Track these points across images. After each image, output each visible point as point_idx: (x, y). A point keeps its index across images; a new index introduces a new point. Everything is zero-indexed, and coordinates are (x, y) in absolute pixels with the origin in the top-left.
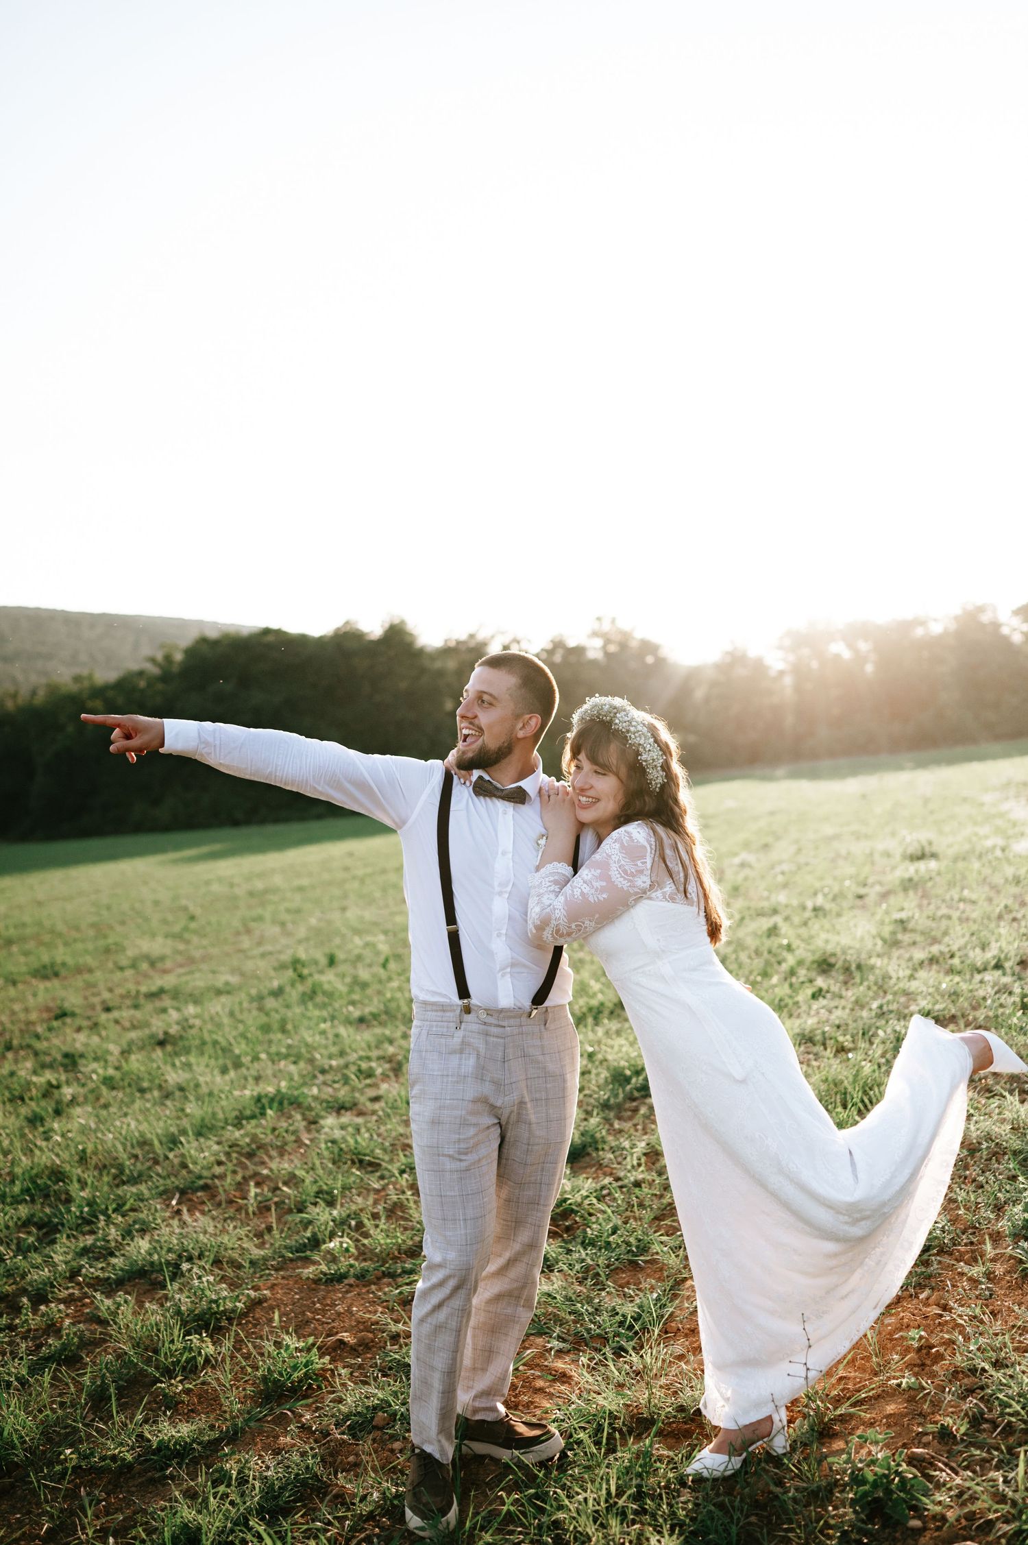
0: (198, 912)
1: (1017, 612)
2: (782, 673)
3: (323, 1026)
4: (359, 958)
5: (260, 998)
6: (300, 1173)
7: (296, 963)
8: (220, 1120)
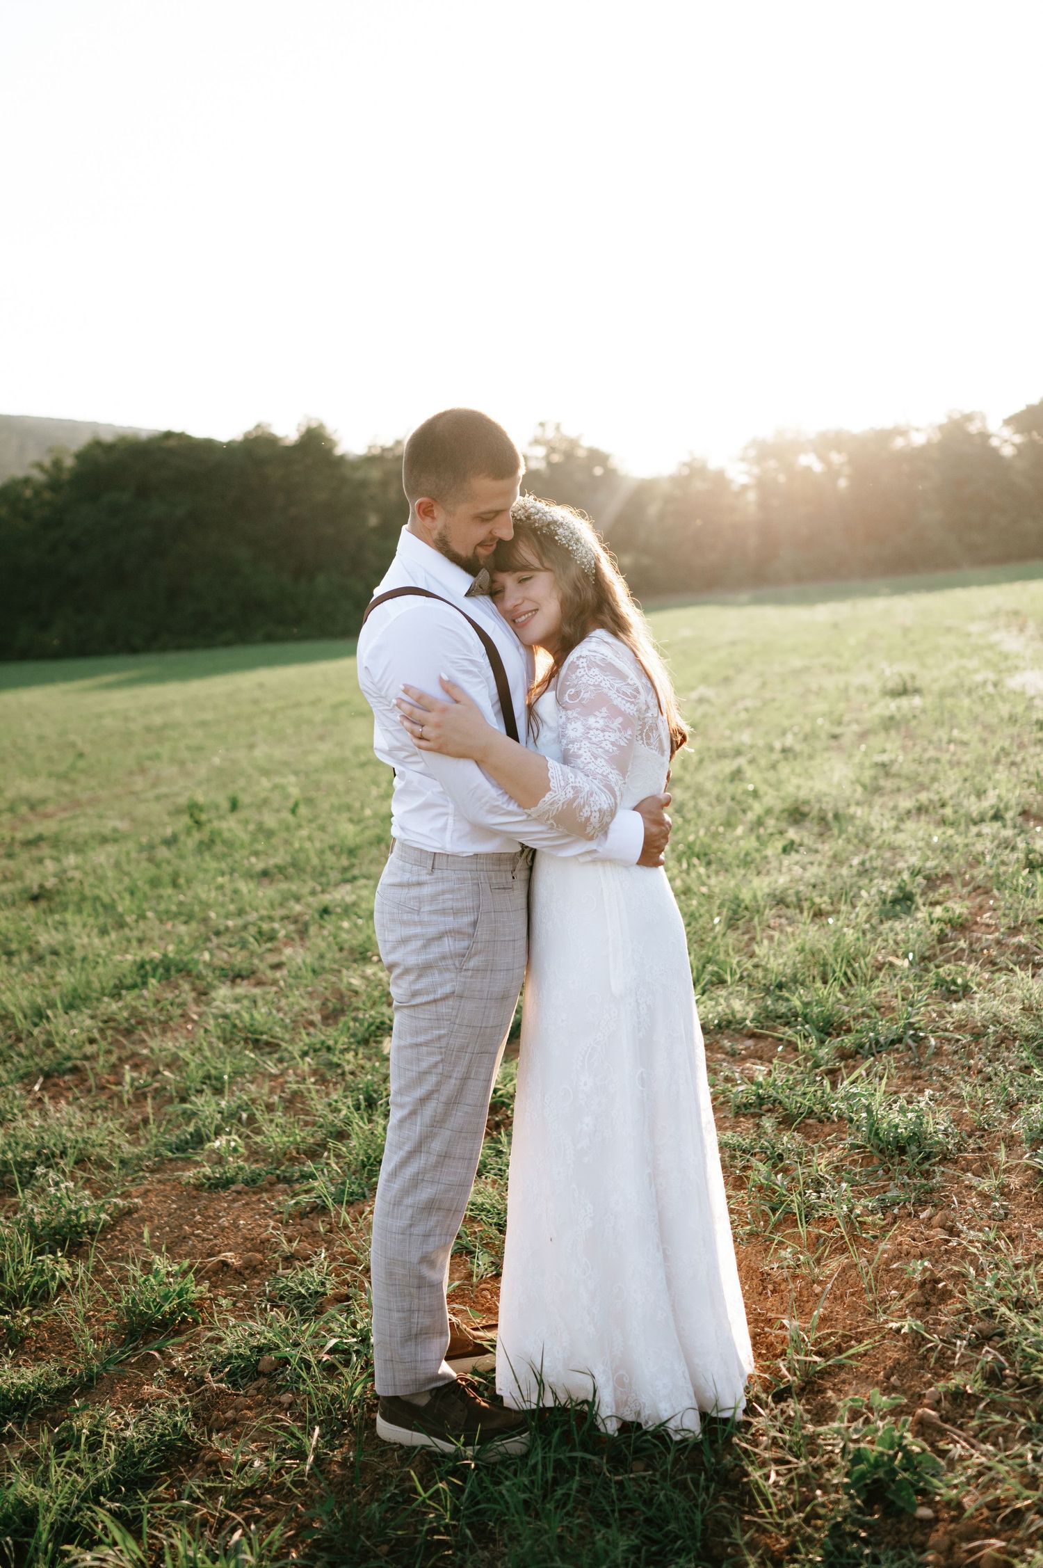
0: (87, 749)
1: (1008, 422)
2: (745, 488)
3: (220, 880)
4: (265, 802)
5: (151, 847)
6: (185, 1054)
7: (193, 809)
8: (95, 991)
